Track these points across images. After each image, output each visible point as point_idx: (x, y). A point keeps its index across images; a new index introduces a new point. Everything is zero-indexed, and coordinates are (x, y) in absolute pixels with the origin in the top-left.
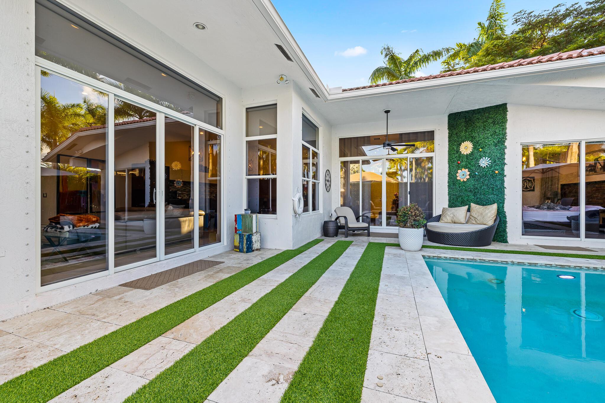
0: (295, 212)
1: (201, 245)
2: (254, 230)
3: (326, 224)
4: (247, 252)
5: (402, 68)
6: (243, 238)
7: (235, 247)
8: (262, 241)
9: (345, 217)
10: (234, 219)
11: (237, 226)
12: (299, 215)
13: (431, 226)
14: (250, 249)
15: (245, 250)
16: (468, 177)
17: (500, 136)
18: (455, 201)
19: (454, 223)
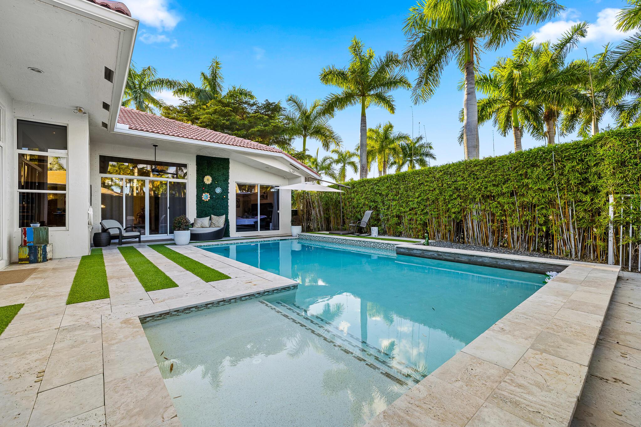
4: (43, 261)
5: (136, 81)
6: (36, 250)
7: (22, 260)
9: (119, 228)
11: (26, 239)
13: (191, 230)
14: (45, 259)
15: (39, 261)
16: (209, 198)
17: (227, 177)
18: (201, 214)
19: (203, 228)
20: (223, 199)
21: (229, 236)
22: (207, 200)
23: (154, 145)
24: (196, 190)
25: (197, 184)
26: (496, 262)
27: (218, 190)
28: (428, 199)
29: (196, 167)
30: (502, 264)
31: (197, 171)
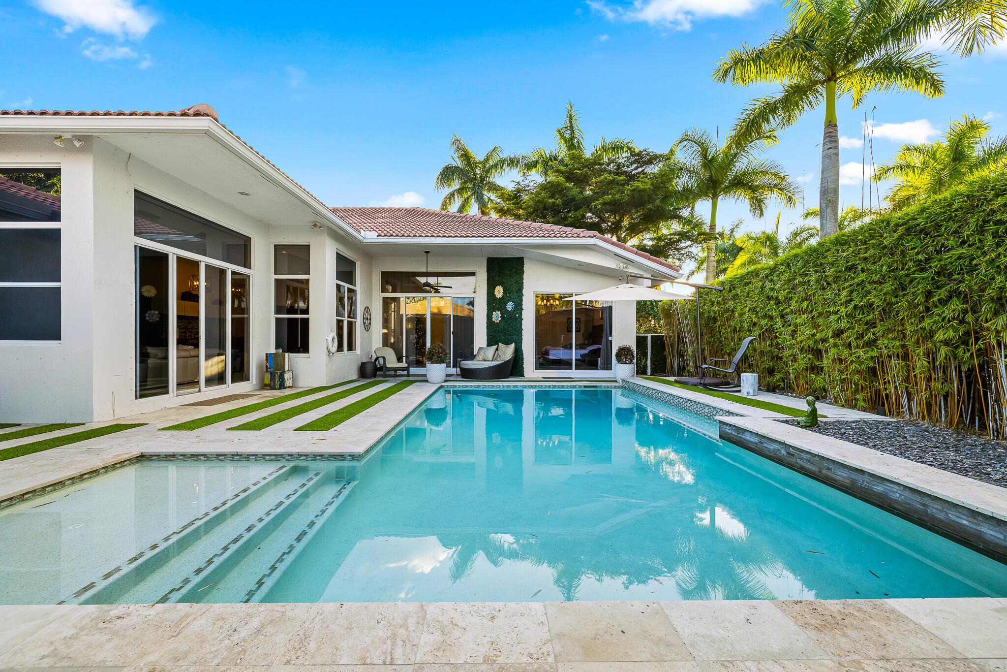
0: (329, 351)
1: (233, 381)
2: (287, 369)
3: (363, 365)
4: (280, 388)
5: (477, 170)
6: (275, 376)
7: (266, 385)
8: (294, 379)
9: (384, 358)
10: (265, 358)
11: (268, 365)
12: (333, 354)
13: (463, 364)
14: (282, 386)
15: (277, 386)
16: (500, 319)
17: (520, 285)
18: (492, 340)
19: (485, 361)
20: (516, 319)
21: (523, 376)
22: (498, 321)
23: (426, 252)
24: (486, 307)
25: (487, 299)
26: (923, 505)
27: (510, 306)
28: (870, 305)
29: (486, 274)
30: (941, 516)
31: (488, 280)
